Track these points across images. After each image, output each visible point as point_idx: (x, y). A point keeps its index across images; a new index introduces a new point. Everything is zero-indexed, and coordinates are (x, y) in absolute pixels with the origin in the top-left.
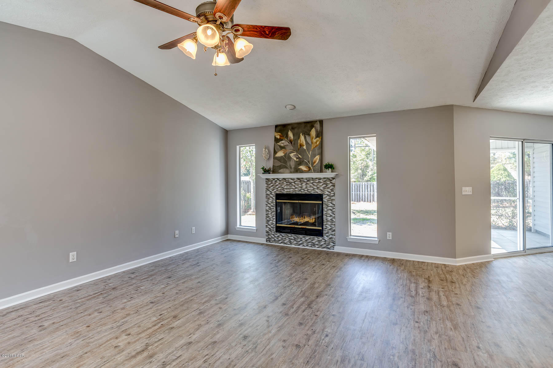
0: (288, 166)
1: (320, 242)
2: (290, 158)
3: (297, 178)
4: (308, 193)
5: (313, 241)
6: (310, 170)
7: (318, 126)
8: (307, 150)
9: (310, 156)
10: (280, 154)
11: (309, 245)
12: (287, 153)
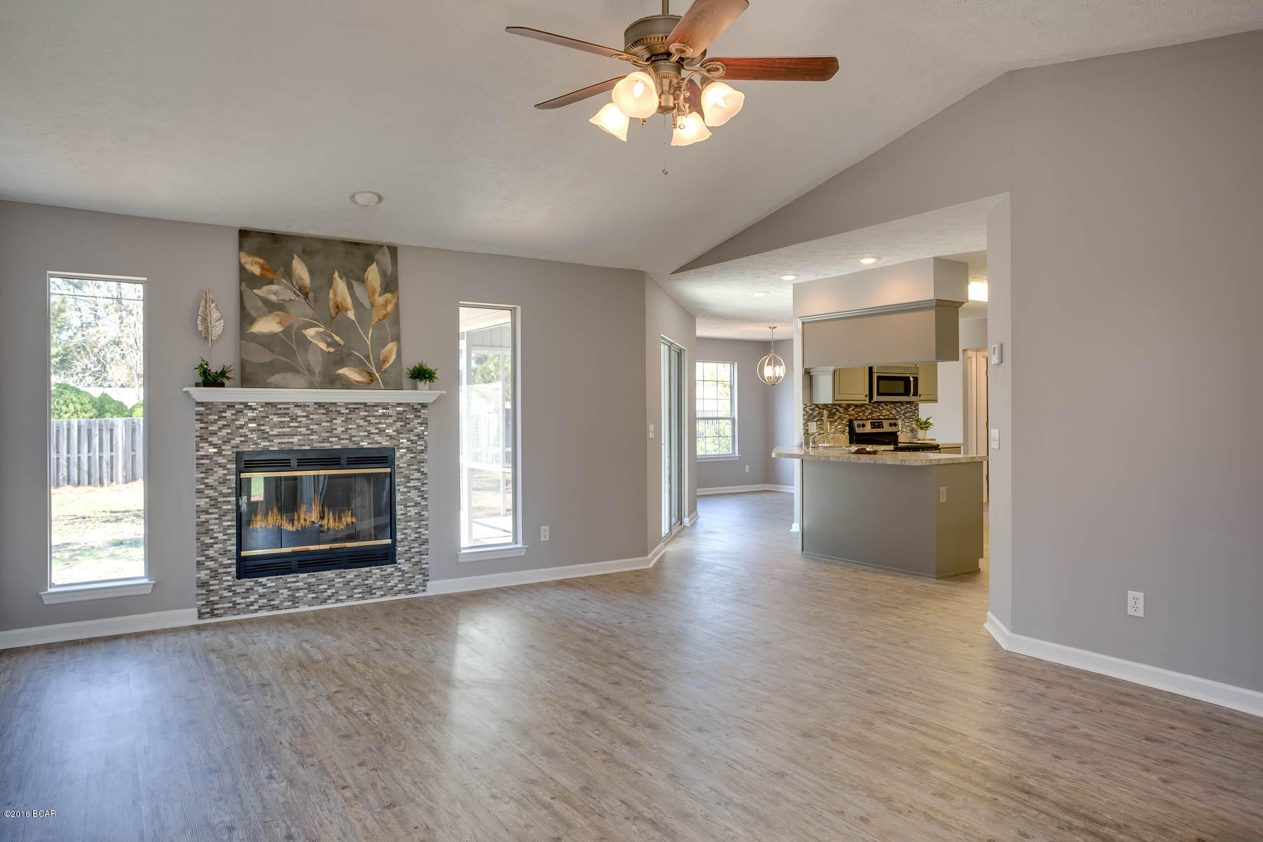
0: (301, 367)
1: (388, 580)
2: (304, 343)
3: (315, 403)
4: (351, 446)
5: (366, 582)
6: (372, 381)
7: (386, 259)
8: (359, 323)
9: (369, 343)
10: (267, 326)
11: (355, 596)
12: (294, 328)
